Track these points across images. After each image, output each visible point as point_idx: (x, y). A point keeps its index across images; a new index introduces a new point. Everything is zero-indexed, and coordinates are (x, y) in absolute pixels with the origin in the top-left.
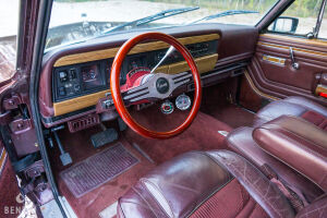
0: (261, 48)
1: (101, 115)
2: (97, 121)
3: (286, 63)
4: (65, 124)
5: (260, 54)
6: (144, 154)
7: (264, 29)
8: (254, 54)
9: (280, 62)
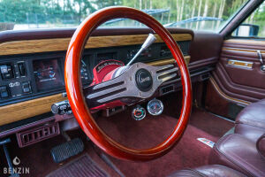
0: (226, 53)
1: (62, 123)
2: (56, 131)
3: (254, 66)
4: (13, 136)
5: (225, 59)
6: (114, 166)
7: (228, 35)
8: (219, 59)
9: (247, 66)
